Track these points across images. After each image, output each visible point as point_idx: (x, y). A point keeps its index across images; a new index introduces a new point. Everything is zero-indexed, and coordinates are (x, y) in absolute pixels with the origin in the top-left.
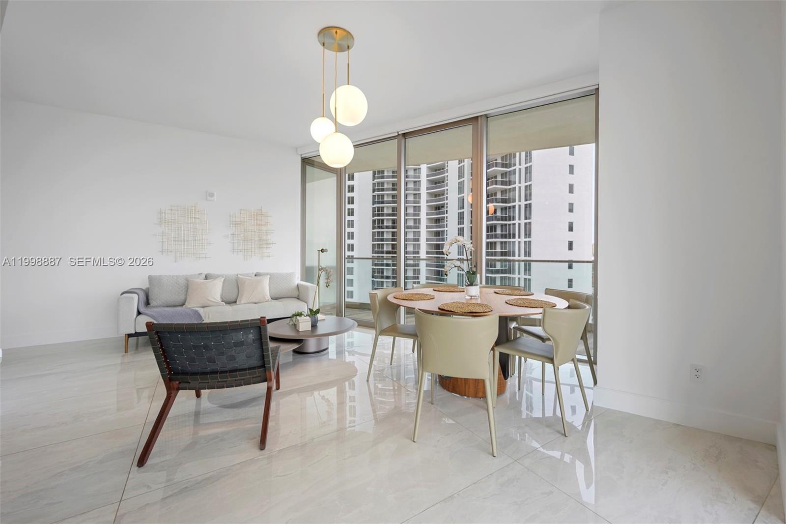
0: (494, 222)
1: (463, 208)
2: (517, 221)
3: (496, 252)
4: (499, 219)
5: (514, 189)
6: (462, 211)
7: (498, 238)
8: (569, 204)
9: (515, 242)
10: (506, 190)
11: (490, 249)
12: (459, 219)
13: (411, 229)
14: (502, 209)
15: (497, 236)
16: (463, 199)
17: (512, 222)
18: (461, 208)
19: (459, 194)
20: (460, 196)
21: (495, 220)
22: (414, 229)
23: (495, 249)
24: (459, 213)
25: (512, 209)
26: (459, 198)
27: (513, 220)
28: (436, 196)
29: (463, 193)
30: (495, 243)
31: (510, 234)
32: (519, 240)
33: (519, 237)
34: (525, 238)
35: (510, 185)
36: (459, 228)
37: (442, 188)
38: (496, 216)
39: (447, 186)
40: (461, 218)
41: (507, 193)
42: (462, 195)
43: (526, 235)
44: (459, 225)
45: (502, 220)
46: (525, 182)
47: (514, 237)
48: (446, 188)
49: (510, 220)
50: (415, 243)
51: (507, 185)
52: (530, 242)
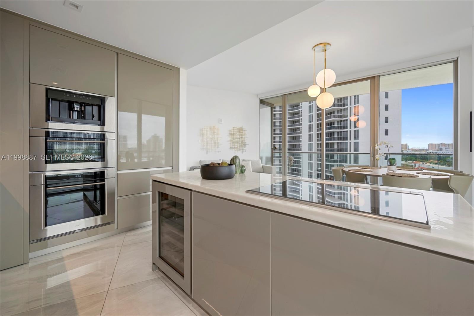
0: (333, 130)
1: (312, 122)
2: (348, 129)
3: (334, 149)
4: (336, 128)
5: (347, 109)
6: (311, 123)
7: (335, 140)
8: (385, 117)
9: (347, 131)
10: (341, 110)
11: (330, 147)
12: (309, 128)
13: (278, 135)
14: (338, 122)
15: (335, 139)
16: (312, 116)
17: (345, 130)
18: (311, 122)
19: (309, 113)
20: (310, 114)
21: (334, 129)
22: (280, 135)
23: (333, 147)
24: (309, 125)
25: (345, 122)
26: (309, 116)
27: (346, 129)
28: (293, 114)
29: (312, 112)
30: (333, 143)
31: (344, 138)
32: (350, 141)
33: (350, 140)
34: (354, 140)
35: (344, 106)
36: (309, 134)
37: (298, 109)
38: (334, 126)
39: (301, 108)
40: (311, 128)
41: (342, 111)
42: (311, 114)
43: (355, 138)
44: (309, 132)
45: (338, 129)
46: (354, 104)
47: (347, 139)
48: (300, 109)
49: (344, 128)
50: (280, 143)
51: (341, 107)
52: (358, 143)
